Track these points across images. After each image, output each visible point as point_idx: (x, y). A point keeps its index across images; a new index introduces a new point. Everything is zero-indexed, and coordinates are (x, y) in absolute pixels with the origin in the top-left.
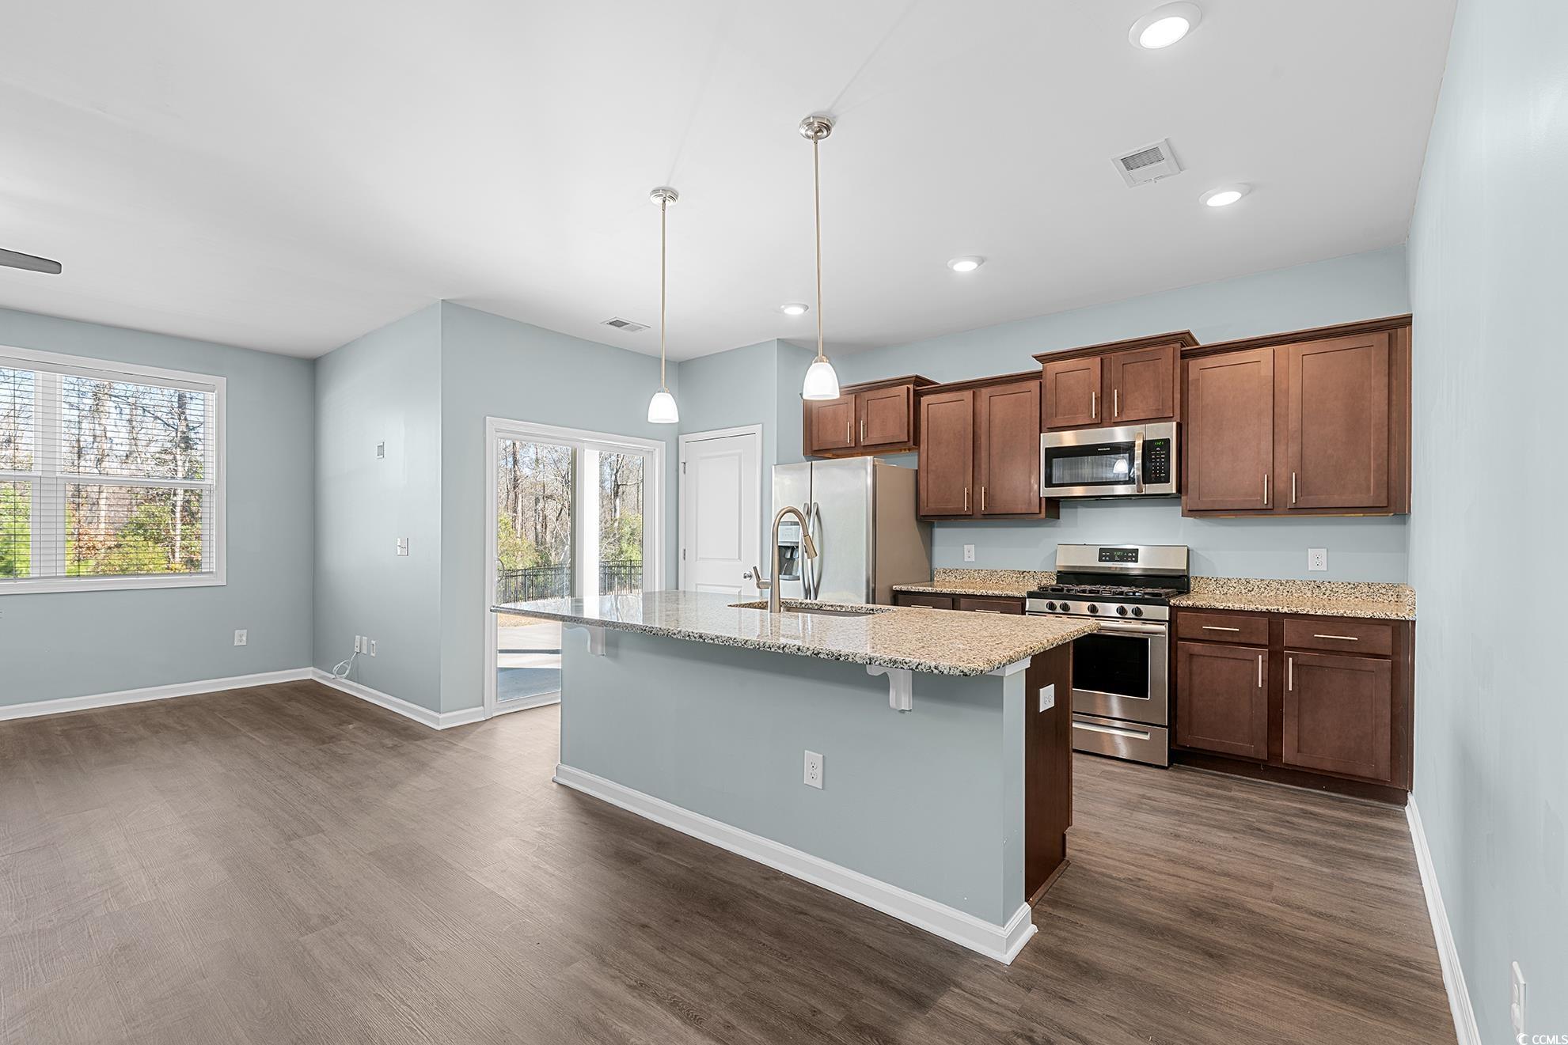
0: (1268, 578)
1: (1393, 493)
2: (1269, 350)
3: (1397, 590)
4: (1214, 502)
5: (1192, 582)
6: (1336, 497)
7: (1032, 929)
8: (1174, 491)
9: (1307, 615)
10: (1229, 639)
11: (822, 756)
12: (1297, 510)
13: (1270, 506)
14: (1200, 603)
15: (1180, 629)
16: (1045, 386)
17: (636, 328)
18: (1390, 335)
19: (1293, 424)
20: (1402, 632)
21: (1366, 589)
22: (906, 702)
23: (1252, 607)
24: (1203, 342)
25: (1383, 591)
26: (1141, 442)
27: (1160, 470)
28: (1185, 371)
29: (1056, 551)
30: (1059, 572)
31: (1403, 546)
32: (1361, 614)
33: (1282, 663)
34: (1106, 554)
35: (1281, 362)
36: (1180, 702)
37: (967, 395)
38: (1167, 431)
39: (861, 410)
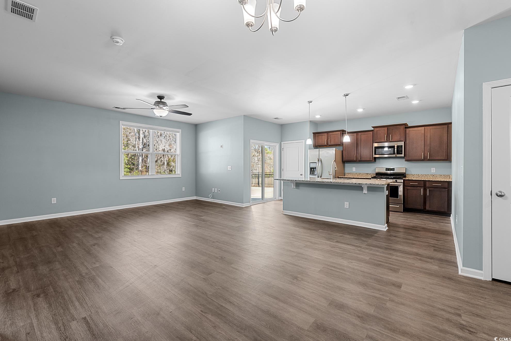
0: (423, 174)
1: (448, 157)
2: (423, 128)
3: (449, 176)
4: (412, 158)
5: (407, 175)
6: (437, 157)
7: (387, 228)
8: (403, 156)
9: (431, 181)
10: (416, 186)
11: (348, 203)
12: (429, 160)
13: (424, 159)
14: (410, 179)
15: (405, 184)
16: (374, 133)
17: (280, 119)
18: (448, 126)
19: (428, 143)
20: (450, 183)
21: (443, 176)
22: (366, 192)
23: (420, 179)
24: (409, 125)
25: (447, 176)
26: (396, 146)
27: (400, 152)
28: (406, 131)
29: (375, 169)
30: (376, 173)
31: (451, 167)
32: (442, 180)
33: (426, 190)
34: (387, 169)
35: (426, 130)
36: (405, 199)
37: (355, 134)
38: (402, 144)
39: (328, 137)
